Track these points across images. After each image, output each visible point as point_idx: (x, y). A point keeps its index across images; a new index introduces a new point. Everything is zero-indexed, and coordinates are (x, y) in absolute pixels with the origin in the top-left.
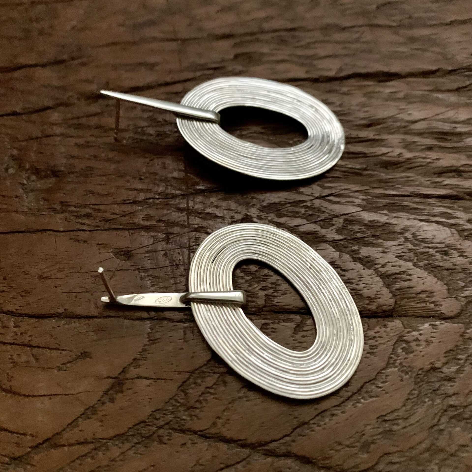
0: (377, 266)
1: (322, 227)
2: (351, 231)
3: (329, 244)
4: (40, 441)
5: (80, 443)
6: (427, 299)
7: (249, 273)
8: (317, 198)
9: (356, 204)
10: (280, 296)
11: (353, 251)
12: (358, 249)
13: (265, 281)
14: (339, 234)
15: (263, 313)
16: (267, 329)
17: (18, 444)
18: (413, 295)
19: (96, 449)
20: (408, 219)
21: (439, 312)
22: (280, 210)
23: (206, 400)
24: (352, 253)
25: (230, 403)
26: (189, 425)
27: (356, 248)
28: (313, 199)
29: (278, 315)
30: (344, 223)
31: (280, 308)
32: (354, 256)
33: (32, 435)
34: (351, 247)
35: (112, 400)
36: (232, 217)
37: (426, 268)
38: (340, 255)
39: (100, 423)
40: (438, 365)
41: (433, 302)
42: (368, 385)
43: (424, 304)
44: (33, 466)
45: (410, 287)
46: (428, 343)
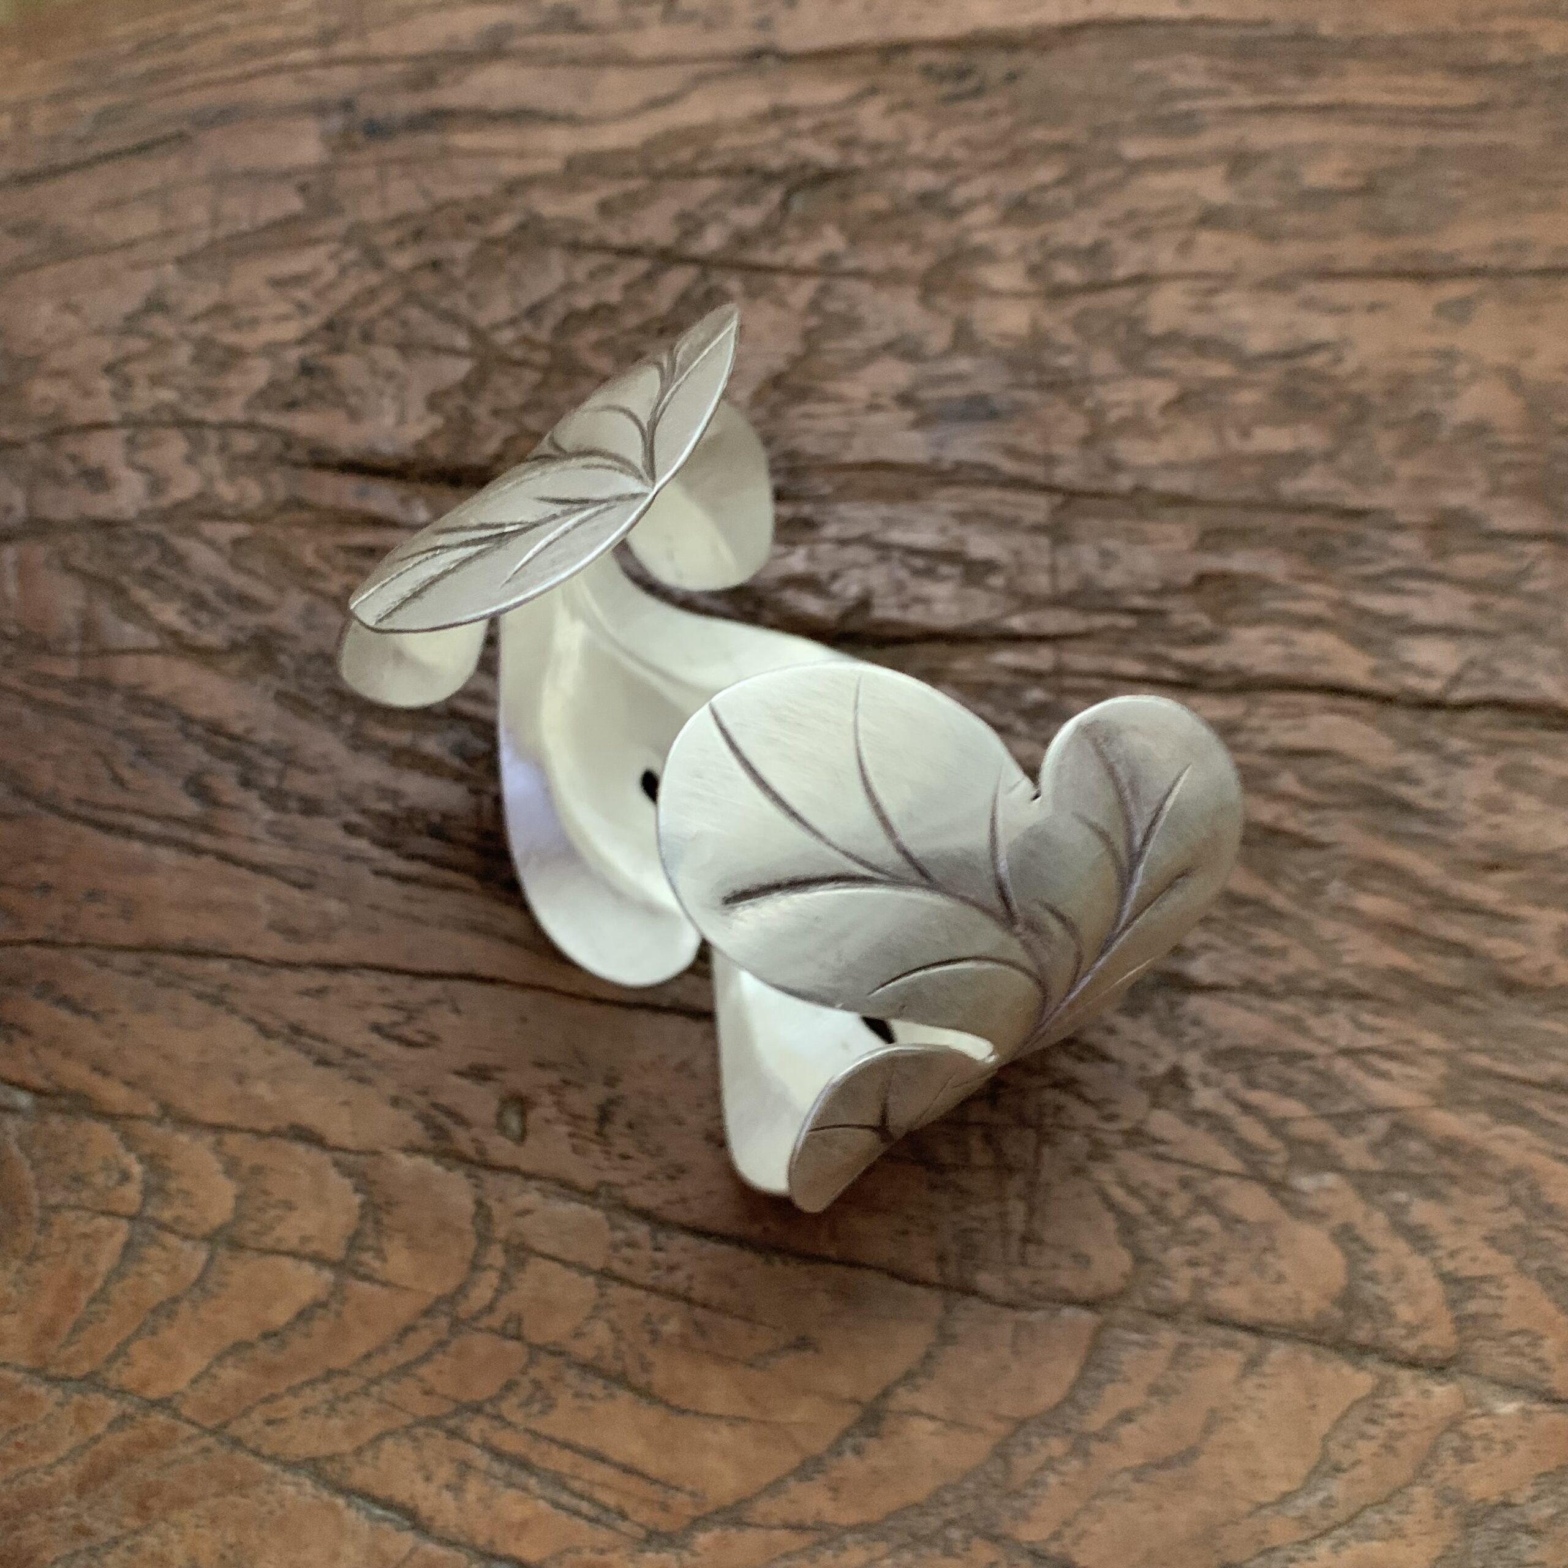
0: (1439, 1253)
1: (1340, 1134)
2: (1403, 1152)
3: (1348, 1179)
4: (710, 1508)
5: (787, 1526)
6: (1526, 1349)
7: (1166, 1218)
8: (1342, 1052)
9: (1420, 1085)
10: (1224, 1287)
11: (1397, 1205)
12: (1407, 1200)
13: (1197, 1245)
14: (1374, 1158)
15: (1182, 1318)
16: (1187, 1356)
17: (665, 1507)
18: (1502, 1335)
19: (821, 1543)
20: (1531, 1148)
21: (1545, 1385)
22: (1254, 1068)
23: (1045, 1484)
24: (1392, 1209)
25: (1094, 1497)
26: (1005, 1525)
27: (1401, 1197)
28: (1333, 1055)
29: (1217, 1328)
30: (1388, 1130)
31: (1220, 1314)
32: (1396, 1218)
33: (693, 1494)
34: (1393, 1194)
35: (858, 1451)
36: (1143, 1067)
37: (1541, 1275)
38: (1367, 1210)
39: (829, 1495)
40: (1518, 1498)
41: (1537, 1360)
42: (1368, 1513)
43: (1517, 1361)
44: (694, 1554)
45: (1497, 1316)
46: (1509, 1447)
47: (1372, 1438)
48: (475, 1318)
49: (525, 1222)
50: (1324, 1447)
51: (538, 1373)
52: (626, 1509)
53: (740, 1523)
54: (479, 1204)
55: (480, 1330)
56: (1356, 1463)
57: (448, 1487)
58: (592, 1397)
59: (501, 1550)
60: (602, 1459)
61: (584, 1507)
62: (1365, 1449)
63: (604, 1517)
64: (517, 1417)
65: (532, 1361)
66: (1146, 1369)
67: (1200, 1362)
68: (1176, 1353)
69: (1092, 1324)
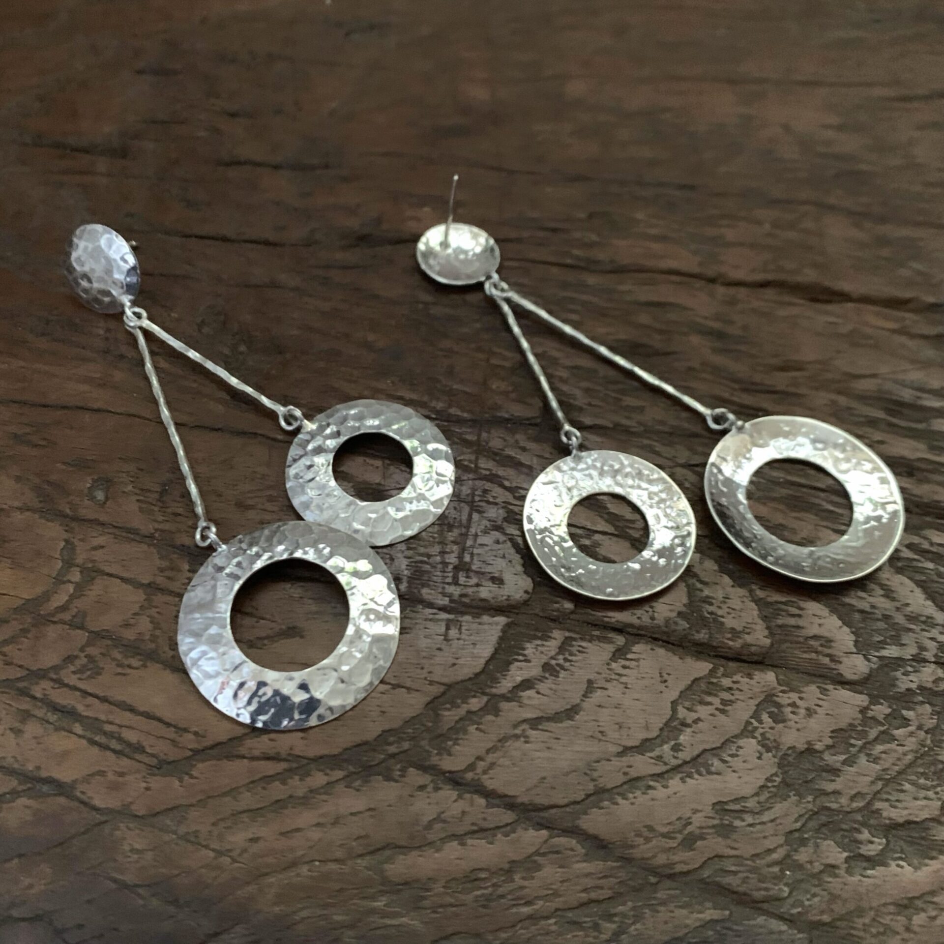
4: (208, 742)
5: (268, 758)
6: (820, 649)
8: (681, 465)
15: (568, 621)
16: (573, 646)
17: (174, 742)
18: (801, 640)
19: (290, 770)
20: (816, 525)
21: (835, 672)
23: (465, 732)
26: (435, 760)
28: (676, 467)
29: (593, 629)
33: (196, 734)
38: (701, 559)
40: (819, 746)
41: (828, 655)
42: (708, 755)
43: (814, 655)
44: (192, 777)
45: (798, 627)
46: (810, 713)
47: (710, 704)
48: (53, 615)
49: (98, 555)
50: (674, 710)
51: (92, 651)
52: (144, 744)
53: (230, 757)
54: (67, 541)
55: (54, 623)
56: (698, 720)
57: (11, 729)
58: (130, 666)
59: (44, 774)
60: (132, 710)
61: (114, 744)
62: (703, 711)
63: (127, 750)
64: (73, 680)
65: (89, 643)
66: (542, 653)
67: (581, 649)
68: (563, 643)
69: (503, 624)
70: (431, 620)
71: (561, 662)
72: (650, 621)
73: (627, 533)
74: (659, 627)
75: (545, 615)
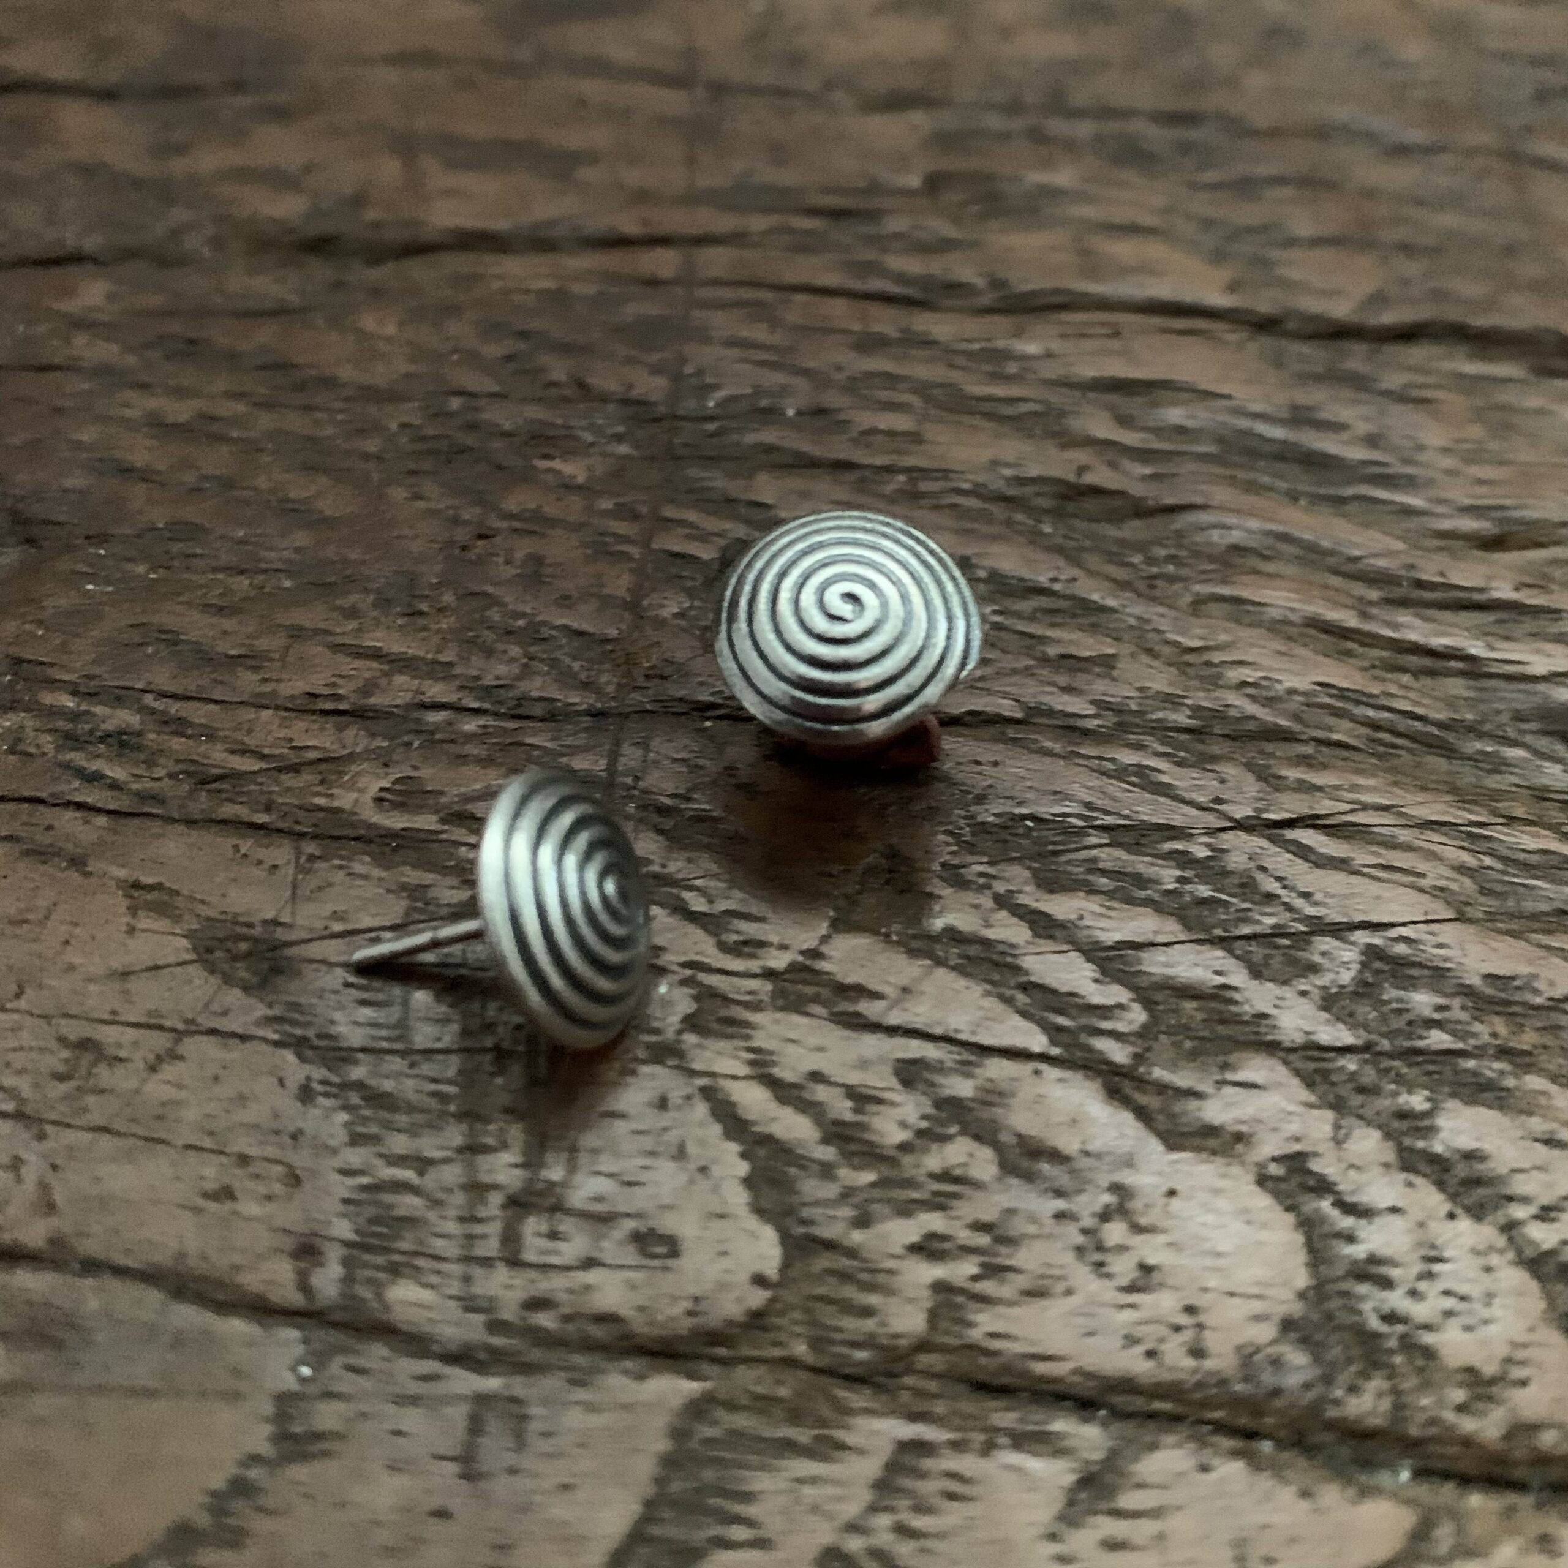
0: (1517, 1212)
1: (1256, 973)
2: (1399, 1011)
3: (1286, 1063)
7: (865, 1149)
8: (1240, 825)
9: (1423, 882)
10: (1011, 1303)
11: (1403, 1115)
12: (1426, 1106)
13: (942, 1207)
14: (1339, 1019)
15: (908, 1380)
16: (923, 1475)
22: (1056, 853)
24: (1396, 1124)
27: (1417, 1100)
28: (1223, 830)
29: (994, 1404)
30: (1364, 965)
31: (1006, 1369)
32: (1407, 1141)
34: (1395, 1094)
38: (1337, 1127)
66: (815, 1509)
67: (953, 1486)
68: (893, 1467)
69: (677, 1402)
70: (414, 1400)
71: (884, 1539)
72: (1189, 1362)
73: (1089, 1049)
74: (1223, 1382)
75: (824, 1362)
